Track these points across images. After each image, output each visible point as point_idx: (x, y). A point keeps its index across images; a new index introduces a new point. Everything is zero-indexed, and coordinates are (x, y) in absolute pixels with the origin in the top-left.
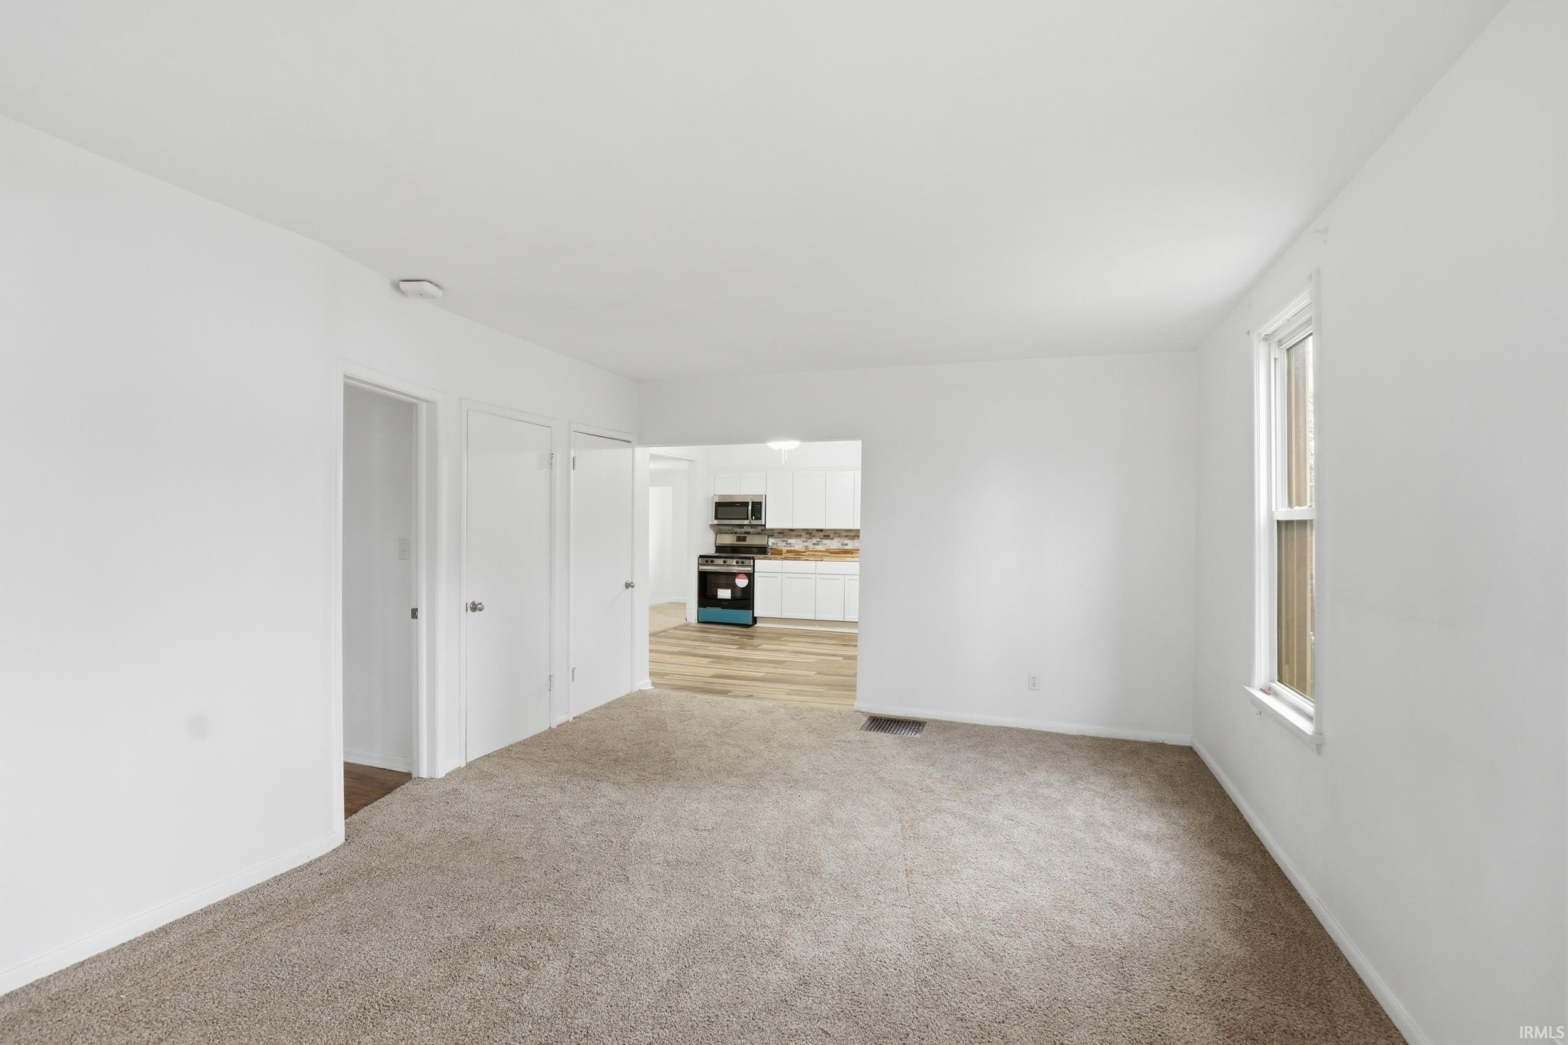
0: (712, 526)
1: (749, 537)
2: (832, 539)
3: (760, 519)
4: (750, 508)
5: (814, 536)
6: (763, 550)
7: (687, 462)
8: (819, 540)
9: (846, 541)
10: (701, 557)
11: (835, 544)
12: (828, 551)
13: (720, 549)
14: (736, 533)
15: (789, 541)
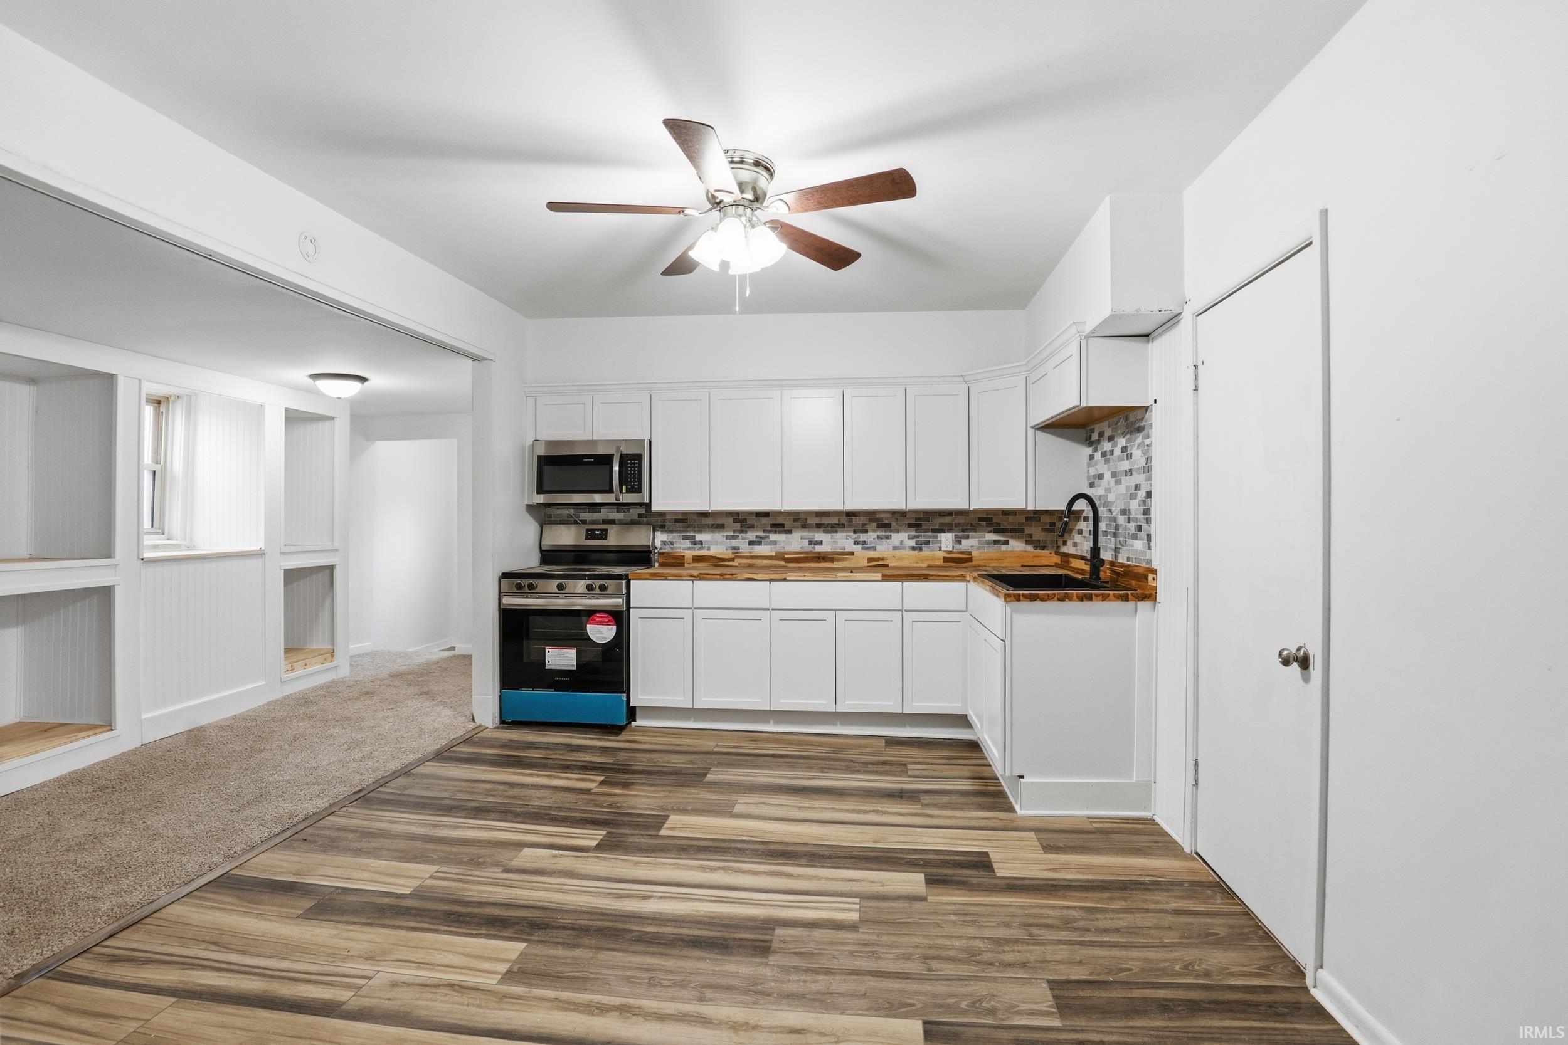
0: (532, 508)
1: (613, 531)
2: (789, 532)
3: (639, 490)
4: (616, 468)
5: (752, 527)
6: (641, 557)
7: (469, 361)
8: (761, 534)
9: (819, 536)
10: (505, 575)
11: (795, 542)
12: (780, 556)
13: (549, 556)
14: (584, 522)
15: (699, 537)
